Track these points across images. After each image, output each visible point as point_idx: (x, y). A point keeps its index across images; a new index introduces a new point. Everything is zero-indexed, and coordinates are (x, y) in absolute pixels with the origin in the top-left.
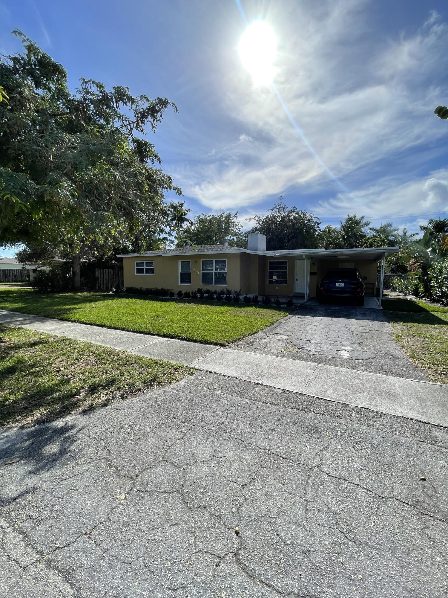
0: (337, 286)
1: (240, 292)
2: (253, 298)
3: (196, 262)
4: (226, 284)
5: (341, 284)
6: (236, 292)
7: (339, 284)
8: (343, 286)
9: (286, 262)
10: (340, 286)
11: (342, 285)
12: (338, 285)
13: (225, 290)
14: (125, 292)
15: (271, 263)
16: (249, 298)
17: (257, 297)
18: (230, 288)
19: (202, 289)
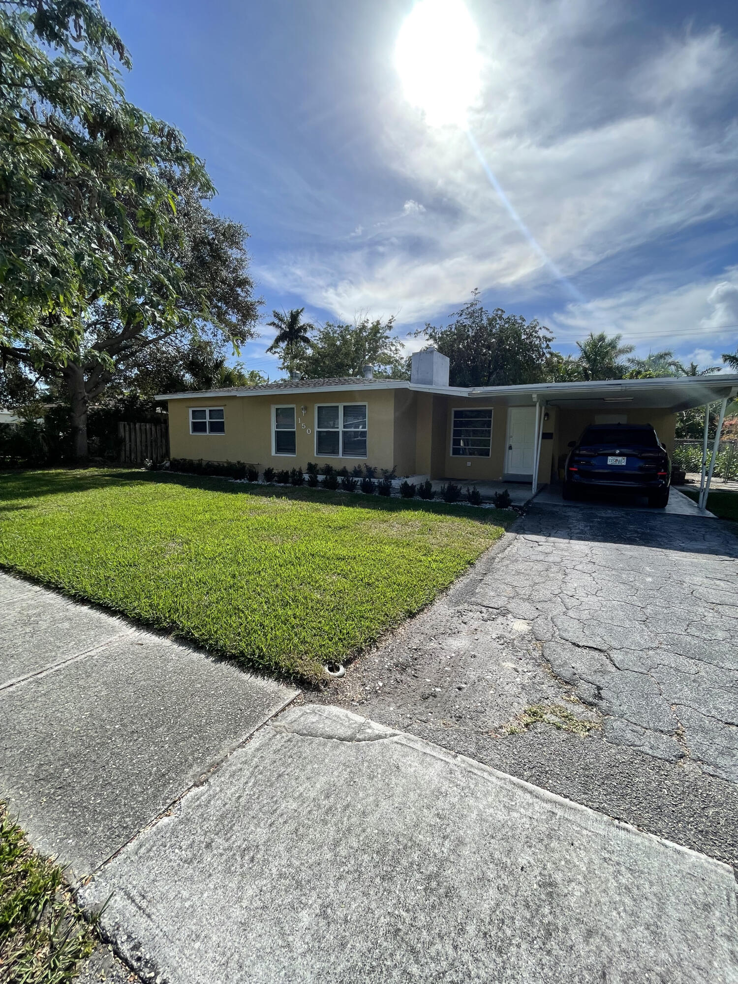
0: (609, 463)
1: (394, 471)
2: (422, 486)
3: (306, 408)
4: (365, 454)
5: (620, 458)
6: (385, 472)
7: (615, 458)
8: (624, 464)
9: (491, 411)
10: (617, 464)
11: (622, 461)
12: (611, 460)
13: (364, 470)
14: (167, 468)
15: (458, 414)
16: (413, 487)
17: (428, 485)
18: (372, 464)
19: (316, 465)
